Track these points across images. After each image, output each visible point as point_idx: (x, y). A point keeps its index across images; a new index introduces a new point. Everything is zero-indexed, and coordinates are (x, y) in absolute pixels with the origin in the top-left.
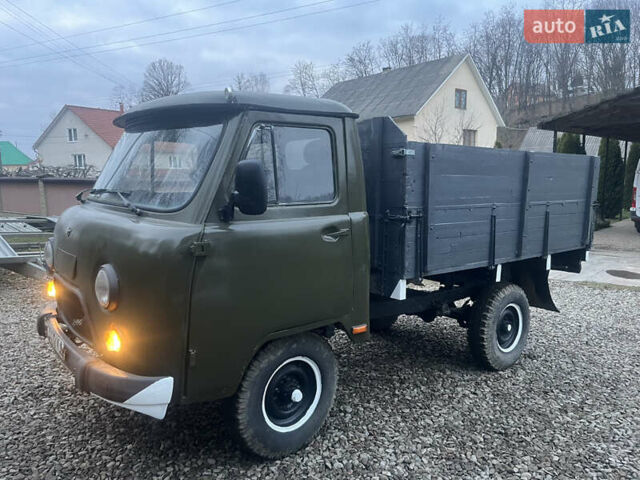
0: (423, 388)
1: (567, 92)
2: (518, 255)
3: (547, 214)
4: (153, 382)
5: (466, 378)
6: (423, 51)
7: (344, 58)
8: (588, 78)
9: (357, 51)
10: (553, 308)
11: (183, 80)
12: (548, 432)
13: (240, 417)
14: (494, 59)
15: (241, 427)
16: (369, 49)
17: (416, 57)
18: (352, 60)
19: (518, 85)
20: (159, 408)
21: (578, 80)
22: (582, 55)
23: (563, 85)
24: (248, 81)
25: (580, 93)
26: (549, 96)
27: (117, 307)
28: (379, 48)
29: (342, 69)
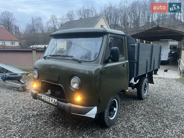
0: (130, 105)
1: (125, 27)
2: (150, 70)
3: (154, 60)
4: (93, 108)
5: (138, 102)
6: (88, 14)
7: (66, 14)
8: (130, 23)
9: (69, 12)
10: (153, 83)
11: (13, 18)
12: (165, 113)
13: (105, 116)
14: (107, 17)
15: (105, 119)
16: (73, 12)
17: (86, 15)
18: (68, 15)
19: (113, 25)
20: (94, 115)
21: (128, 24)
22: (129, 18)
23: (124, 25)
24: (35, 19)
25: (128, 28)
26: (121, 28)
27: (80, 88)
28: (76, 12)
29: (65, 17)
